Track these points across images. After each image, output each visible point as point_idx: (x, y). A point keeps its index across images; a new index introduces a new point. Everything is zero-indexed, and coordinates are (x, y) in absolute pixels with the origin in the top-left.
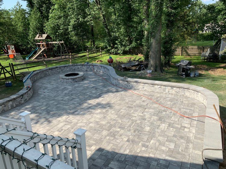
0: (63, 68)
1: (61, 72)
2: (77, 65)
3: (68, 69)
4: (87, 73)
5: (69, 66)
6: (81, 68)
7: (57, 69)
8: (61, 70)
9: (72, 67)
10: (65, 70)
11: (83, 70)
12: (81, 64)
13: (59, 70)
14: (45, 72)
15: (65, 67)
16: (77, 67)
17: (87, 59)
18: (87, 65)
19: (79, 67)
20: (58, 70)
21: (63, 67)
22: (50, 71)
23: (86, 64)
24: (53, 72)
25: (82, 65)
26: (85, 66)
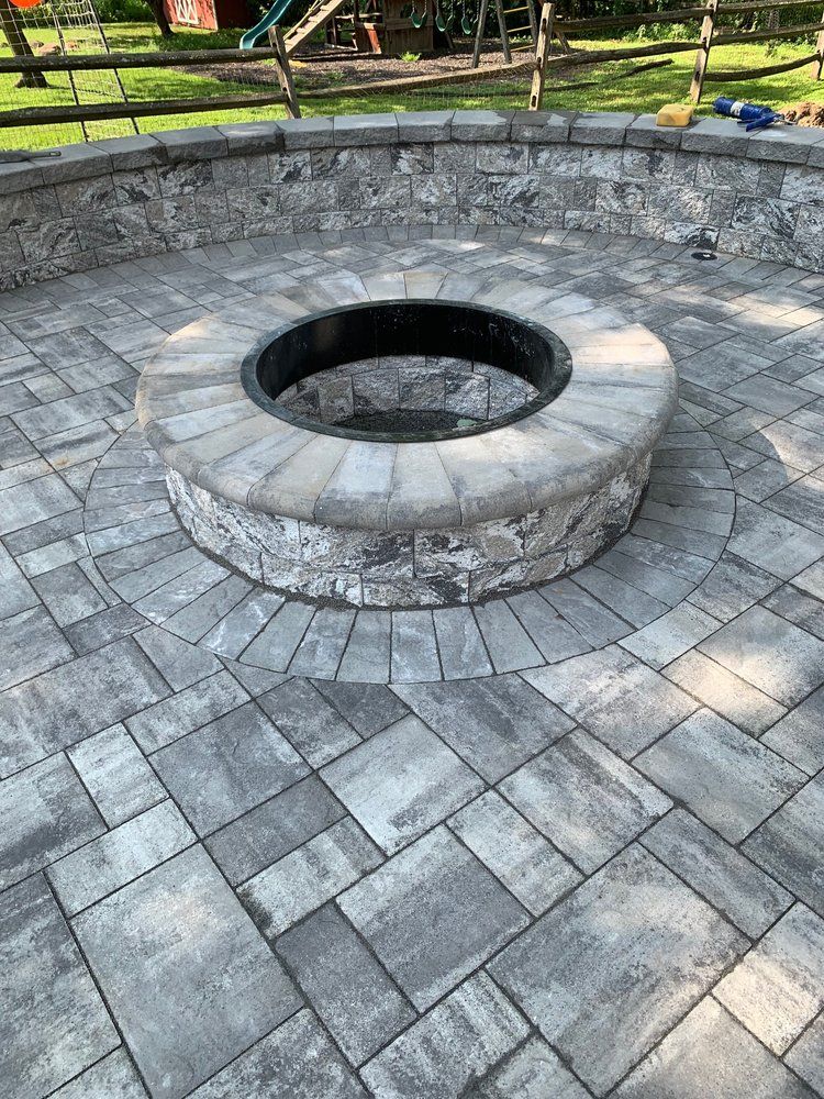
0: (362, 162)
1: (333, 222)
2: (571, 141)
3: (429, 193)
4: (714, 316)
5: (453, 137)
6: (620, 190)
7: (277, 165)
8: (330, 190)
9: (495, 159)
10: (387, 197)
11: (652, 225)
12: (647, 121)
13: (302, 193)
14: (87, 193)
15: (397, 143)
16: (566, 167)
17: (684, 93)
18: (736, 152)
19: (604, 167)
20: (297, 188)
21: (364, 142)
22: (172, 184)
23: (728, 129)
24: (214, 203)
25: (657, 146)
26: (704, 169)
